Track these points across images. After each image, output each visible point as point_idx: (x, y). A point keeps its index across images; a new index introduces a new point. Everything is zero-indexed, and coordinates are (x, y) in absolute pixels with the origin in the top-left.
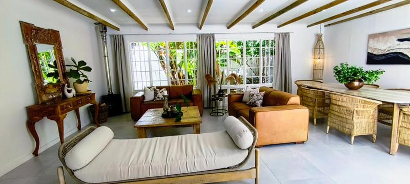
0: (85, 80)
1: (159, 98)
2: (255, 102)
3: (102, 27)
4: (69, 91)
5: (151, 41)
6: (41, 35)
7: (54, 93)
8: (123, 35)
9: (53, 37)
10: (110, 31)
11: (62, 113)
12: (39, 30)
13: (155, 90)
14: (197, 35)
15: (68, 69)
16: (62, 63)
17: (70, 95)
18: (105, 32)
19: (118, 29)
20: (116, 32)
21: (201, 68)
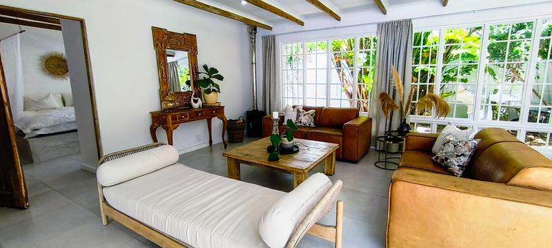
0: (214, 90)
1: (301, 122)
2: (447, 159)
3: (253, 27)
4: (196, 101)
5: (307, 40)
6: (173, 40)
7: (171, 102)
8: (274, 36)
9: (188, 42)
10: (261, 33)
11: (173, 124)
12: (171, 35)
13: (298, 111)
14: (378, 25)
15: (201, 76)
16: (196, 69)
17: (196, 106)
18: (255, 33)
19: (270, 28)
20: (268, 33)
21: (379, 83)
